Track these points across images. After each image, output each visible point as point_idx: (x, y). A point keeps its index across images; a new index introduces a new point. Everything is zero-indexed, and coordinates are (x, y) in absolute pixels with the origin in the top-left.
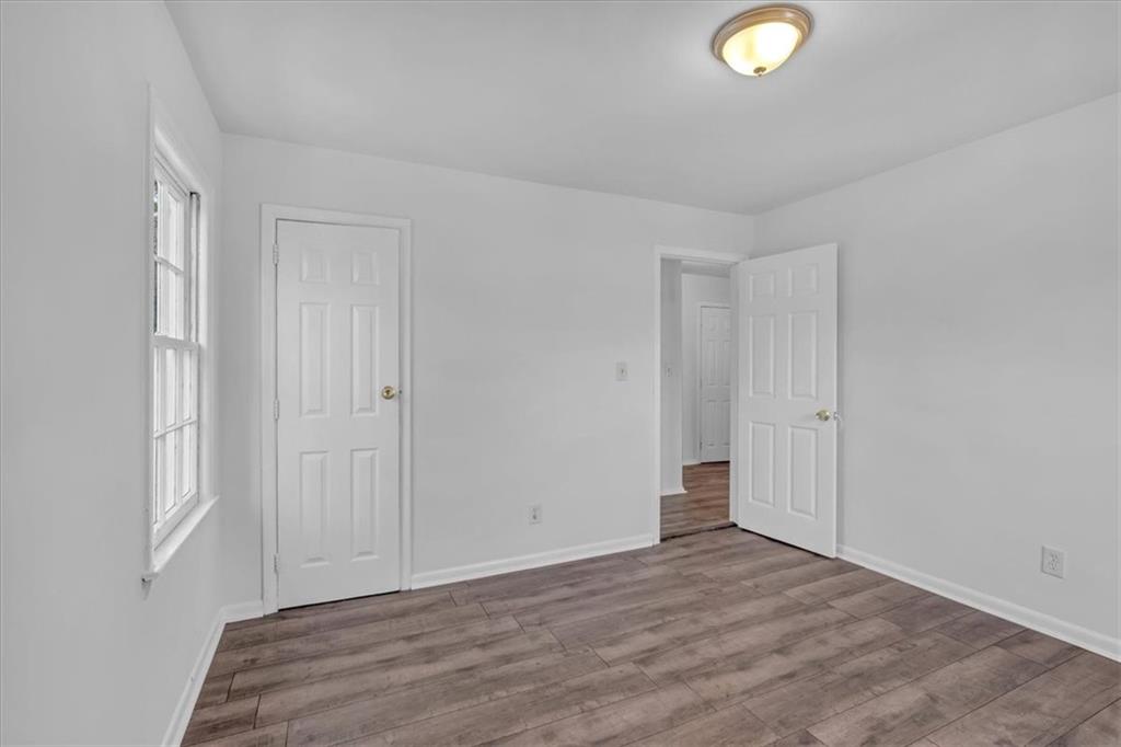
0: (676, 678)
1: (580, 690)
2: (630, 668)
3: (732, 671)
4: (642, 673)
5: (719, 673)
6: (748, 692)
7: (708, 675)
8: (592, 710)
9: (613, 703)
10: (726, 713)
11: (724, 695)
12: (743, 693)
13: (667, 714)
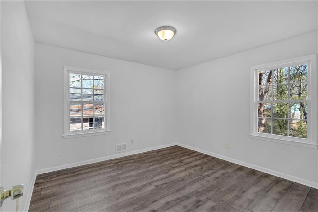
0: (187, 197)
1: (210, 191)
2: (201, 199)
3: (172, 201)
4: (197, 197)
5: (175, 200)
6: (167, 195)
7: (178, 199)
8: (203, 187)
9: (200, 189)
10: (173, 189)
11: (174, 194)
12: (169, 195)
13: (186, 188)
